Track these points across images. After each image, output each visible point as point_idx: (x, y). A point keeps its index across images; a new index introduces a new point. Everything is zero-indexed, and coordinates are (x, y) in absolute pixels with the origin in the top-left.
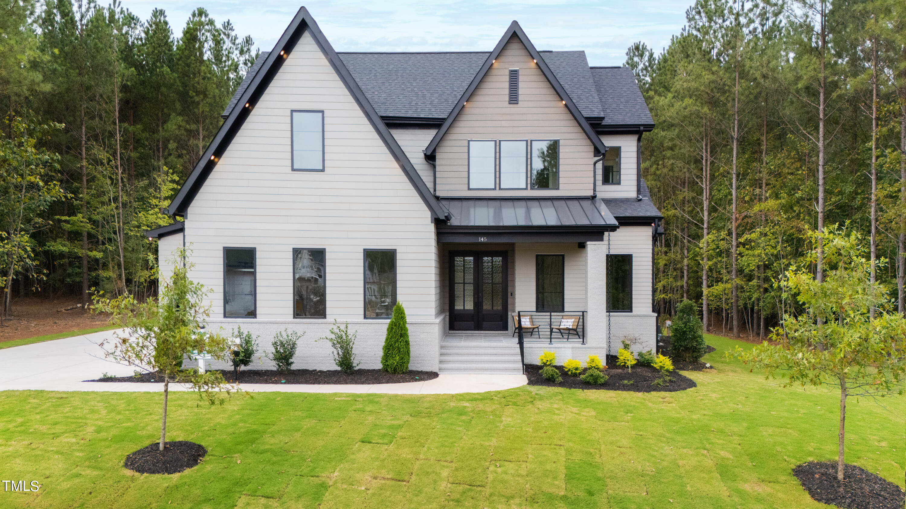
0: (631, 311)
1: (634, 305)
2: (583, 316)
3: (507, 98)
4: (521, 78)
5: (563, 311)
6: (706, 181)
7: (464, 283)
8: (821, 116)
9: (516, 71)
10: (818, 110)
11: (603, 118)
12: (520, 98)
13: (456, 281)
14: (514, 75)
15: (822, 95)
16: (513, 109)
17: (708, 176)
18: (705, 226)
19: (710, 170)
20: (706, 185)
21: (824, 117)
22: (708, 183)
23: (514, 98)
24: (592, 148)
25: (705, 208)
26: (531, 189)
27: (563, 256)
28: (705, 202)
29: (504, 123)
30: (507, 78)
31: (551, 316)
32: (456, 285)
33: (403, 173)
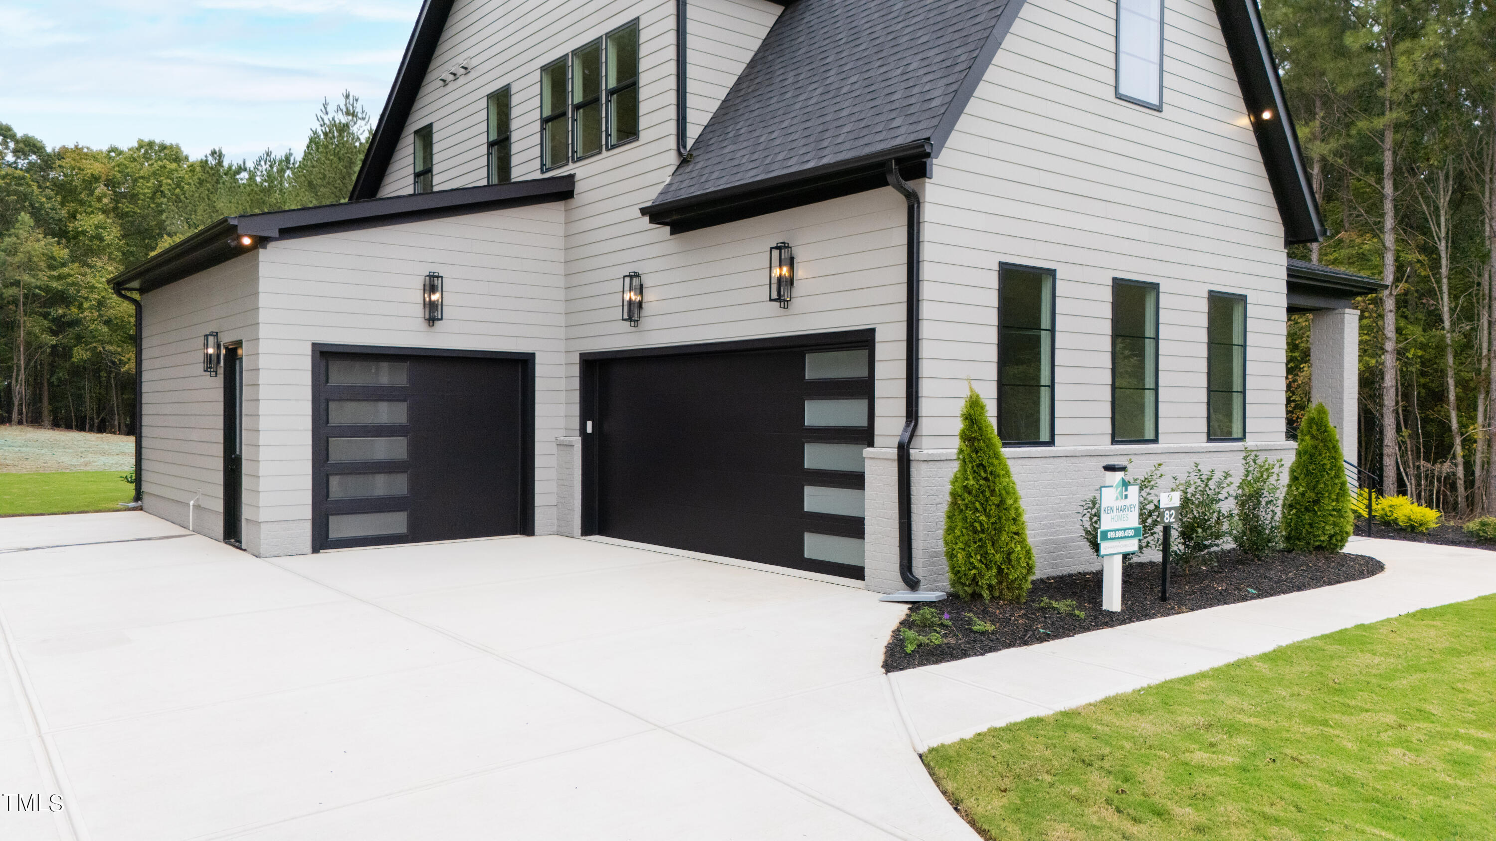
33: (1255, 142)
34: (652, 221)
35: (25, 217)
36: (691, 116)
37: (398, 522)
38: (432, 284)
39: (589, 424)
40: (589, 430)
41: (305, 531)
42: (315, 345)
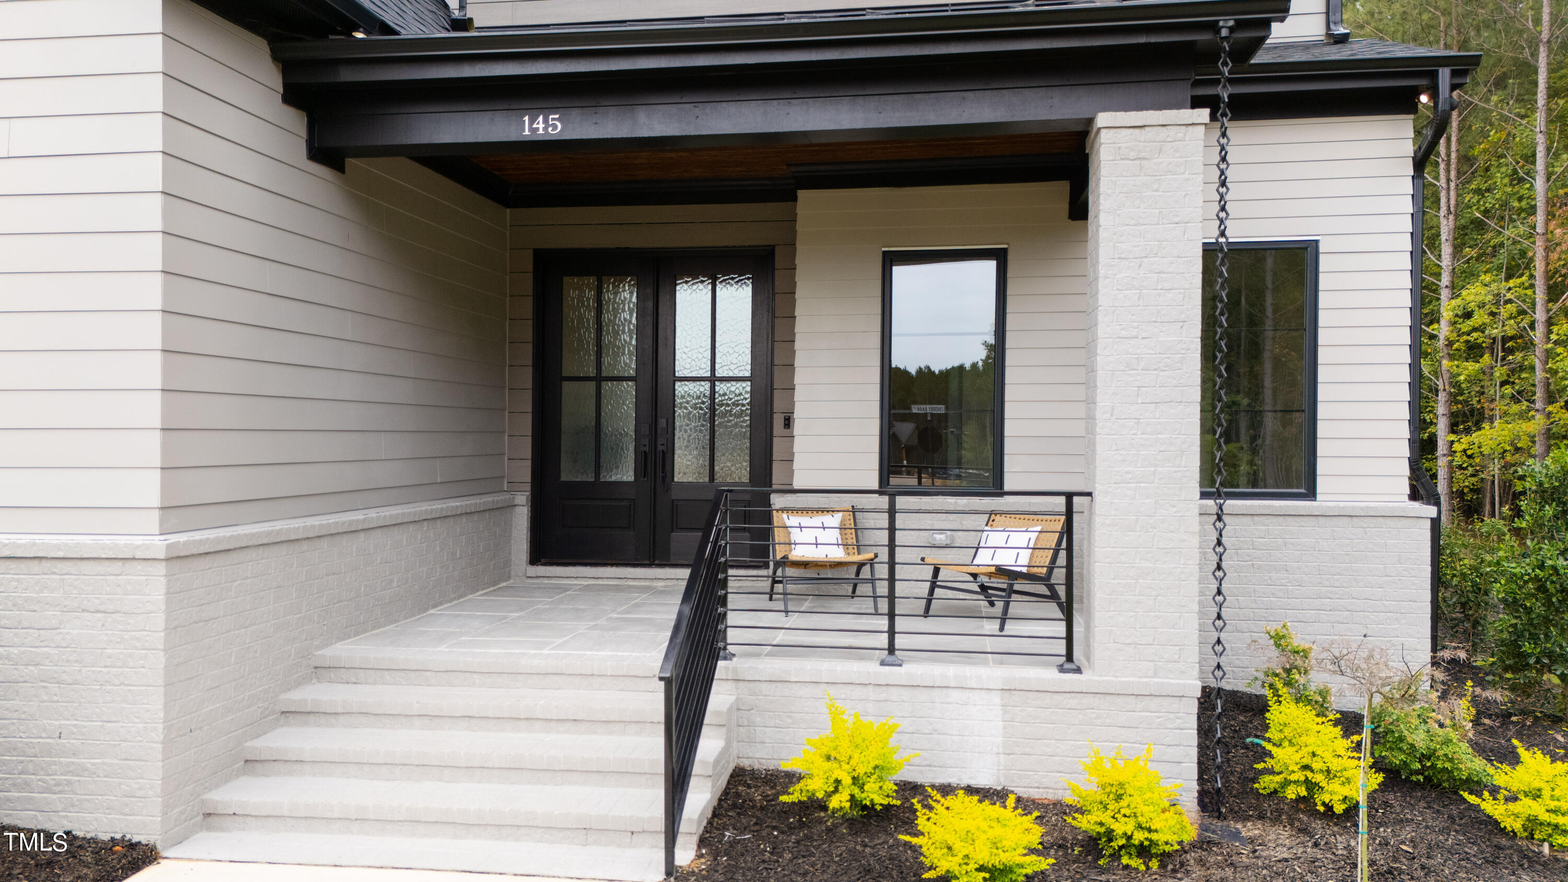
0: (1311, 493)
1: (1322, 466)
2: (1069, 512)
5: (996, 487)
6: (1448, 171)
7: (599, 379)
13: (569, 367)
17: (1453, 155)
18: (1445, 280)
19: (1459, 141)
20: (1448, 180)
22: (1453, 174)
25: (1444, 237)
28: (1443, 221)
31: (892, 512)
32: (567, 387)
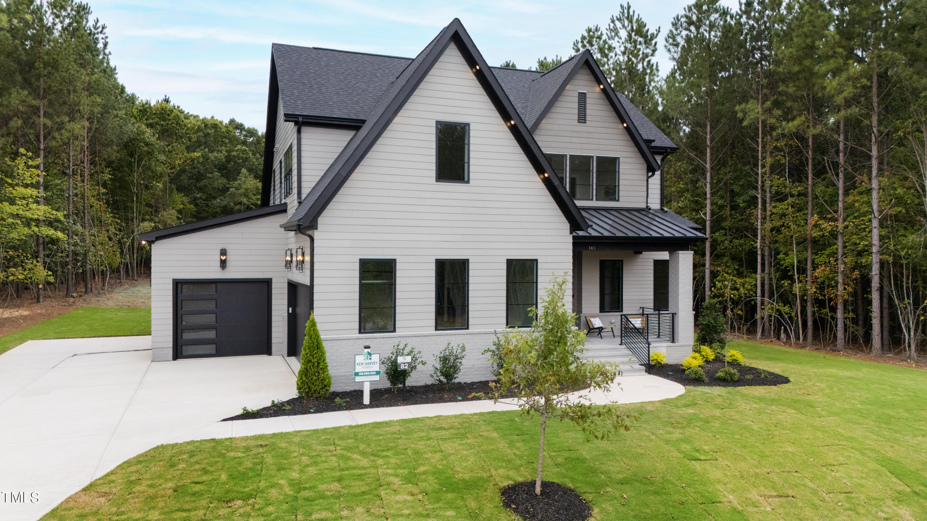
2: (673, 317)
3: (576, 117)
4: (588, 101)
5: (622, 309)
8: (708, 143)
9: (585, 94)
10: (706, 139)
11: (654, 141)
12: (588, 118)
14: (582, 97)
15: (708, 126)
16: (581, 127)
21: (711, 143)
23: (582, 118)
24: (645, 166)
26: (597, 200)
27: (622, 261)
29: (574, 140)
30: (576, 99)
33: (544, 187)
34: (285, 230)
35: (244, 171)
36: (304, 184)
37: (212, 349)
38: (223, 252)
39: (290, 309)
40: (290, 311)
41: (170, 352)
42: (173, 280)
